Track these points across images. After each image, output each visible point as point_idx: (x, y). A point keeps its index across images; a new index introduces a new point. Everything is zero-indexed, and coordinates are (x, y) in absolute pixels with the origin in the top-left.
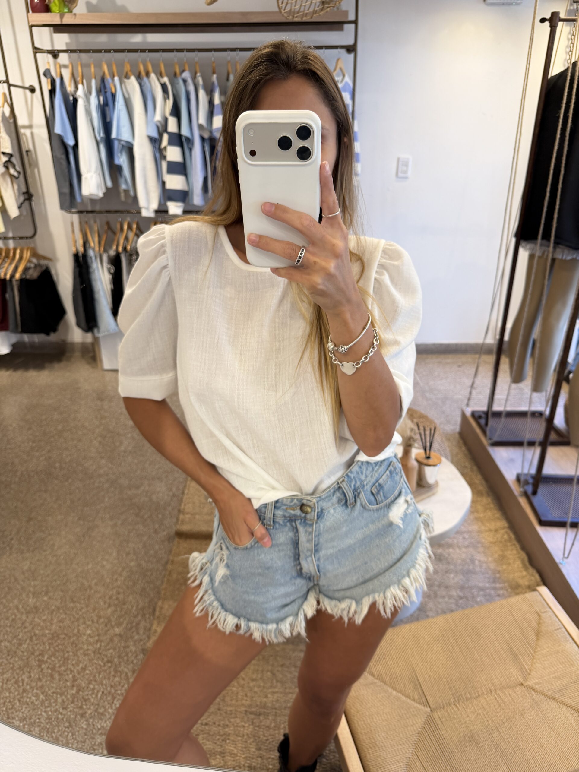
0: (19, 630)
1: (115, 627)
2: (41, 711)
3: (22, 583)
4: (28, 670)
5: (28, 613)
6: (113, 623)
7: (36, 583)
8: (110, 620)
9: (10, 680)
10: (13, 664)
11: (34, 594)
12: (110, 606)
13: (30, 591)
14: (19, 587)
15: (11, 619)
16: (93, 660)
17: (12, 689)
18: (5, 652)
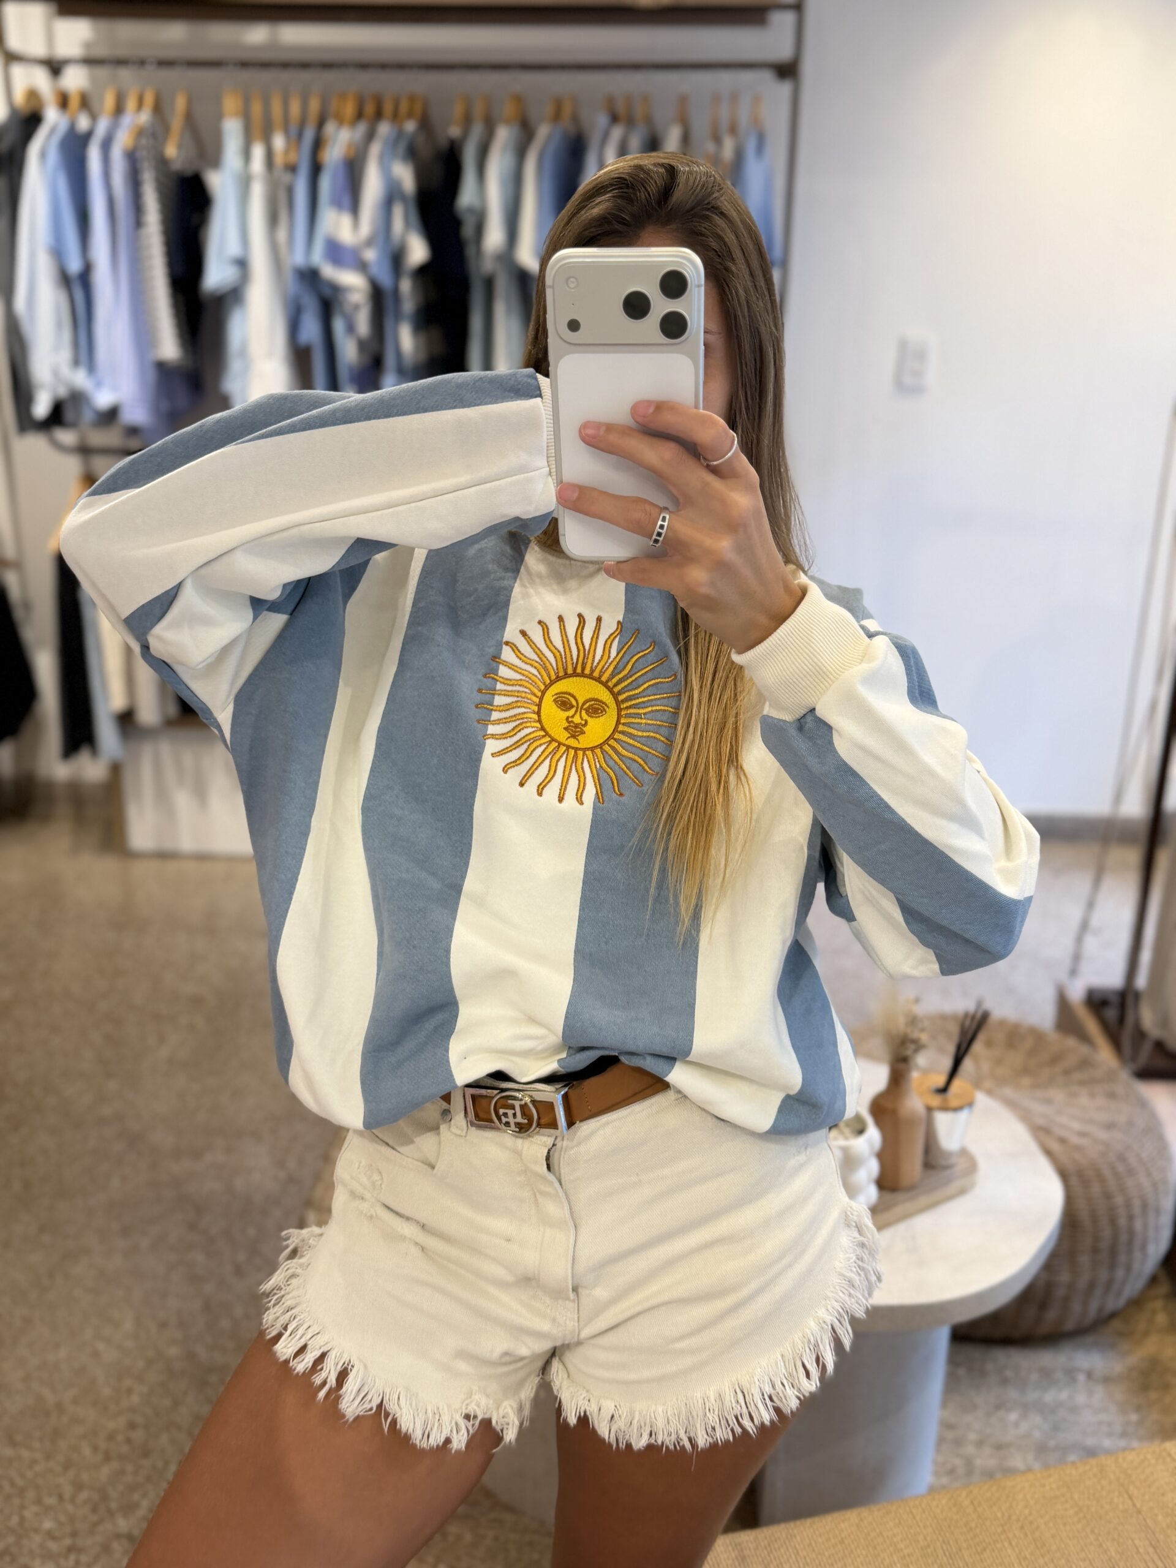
1: (119, 1514)
6: (113, 1505)
8: (105, 1497)
12: (107, 1458)
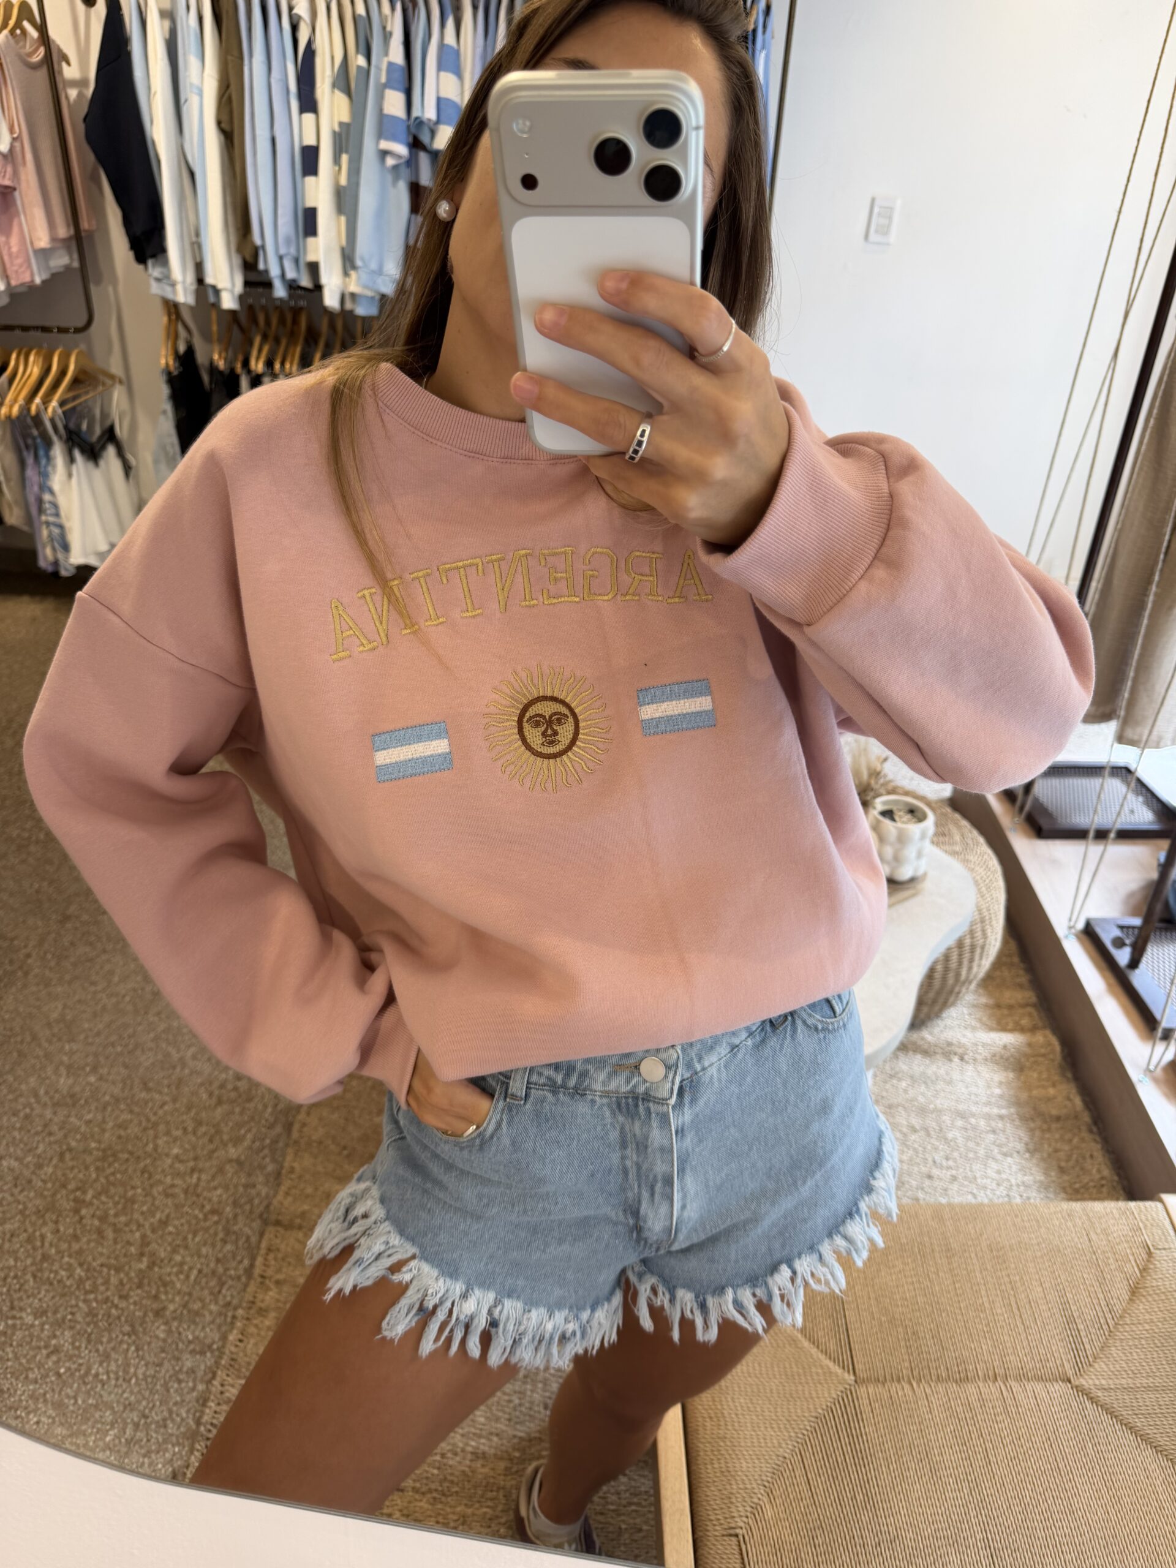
0: (36, 1138)
1: (230, 1145)
2: (77, 1298)
3: (46, 1045)
4: (54, 1217)
5: (56, 1105)
6: (225, 1137)
7: (75, 1047)
8: (218, 1132)
9: (18, 1236)
10: (24, 1203)
11: (69, 1067)
12: (220, 1102)
13: (61, 1063)
14: (41, 1053)
15: (22, 1114)
16: (183, 1206)
17: (21, 1253)
18: (9, 1178)
